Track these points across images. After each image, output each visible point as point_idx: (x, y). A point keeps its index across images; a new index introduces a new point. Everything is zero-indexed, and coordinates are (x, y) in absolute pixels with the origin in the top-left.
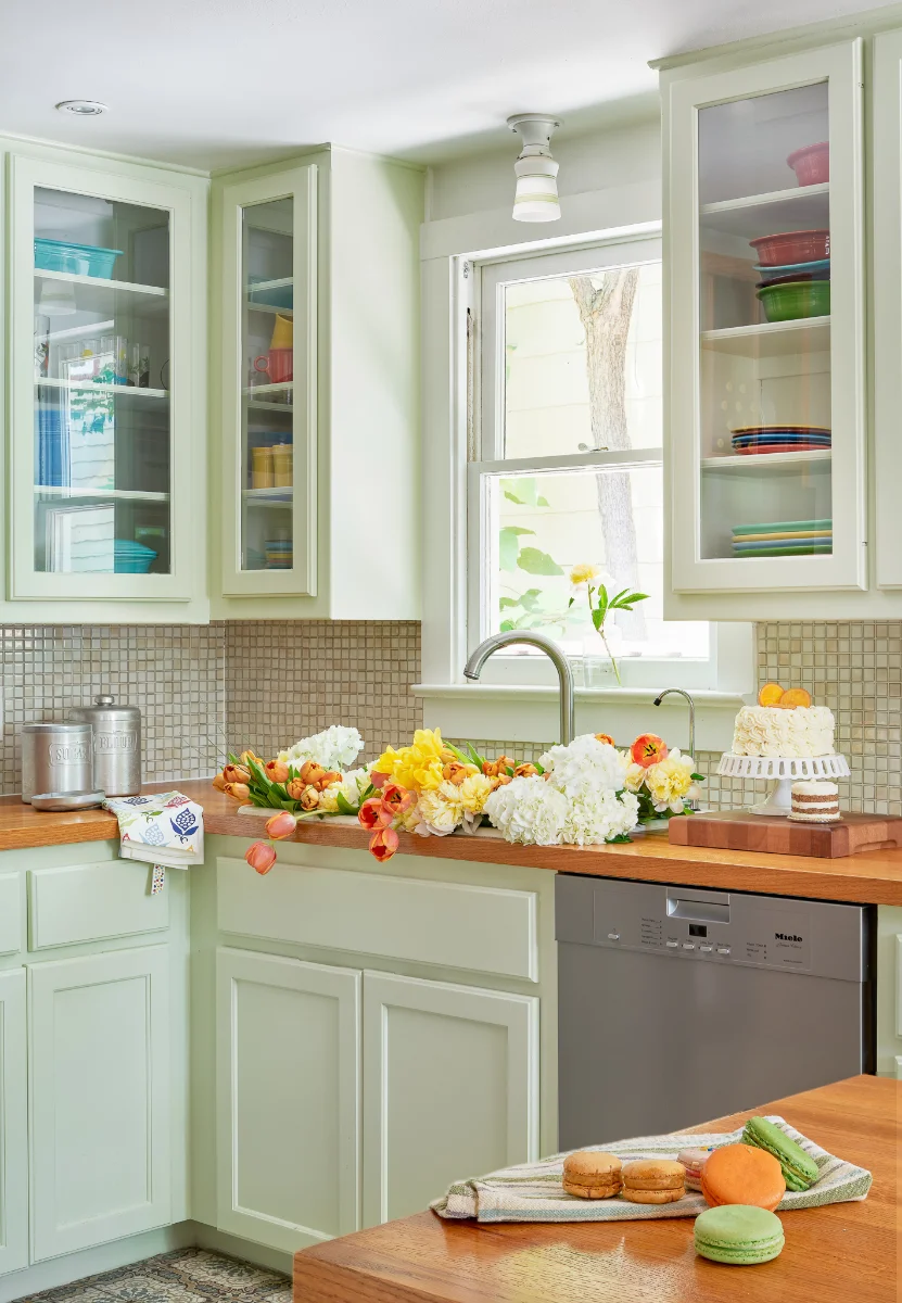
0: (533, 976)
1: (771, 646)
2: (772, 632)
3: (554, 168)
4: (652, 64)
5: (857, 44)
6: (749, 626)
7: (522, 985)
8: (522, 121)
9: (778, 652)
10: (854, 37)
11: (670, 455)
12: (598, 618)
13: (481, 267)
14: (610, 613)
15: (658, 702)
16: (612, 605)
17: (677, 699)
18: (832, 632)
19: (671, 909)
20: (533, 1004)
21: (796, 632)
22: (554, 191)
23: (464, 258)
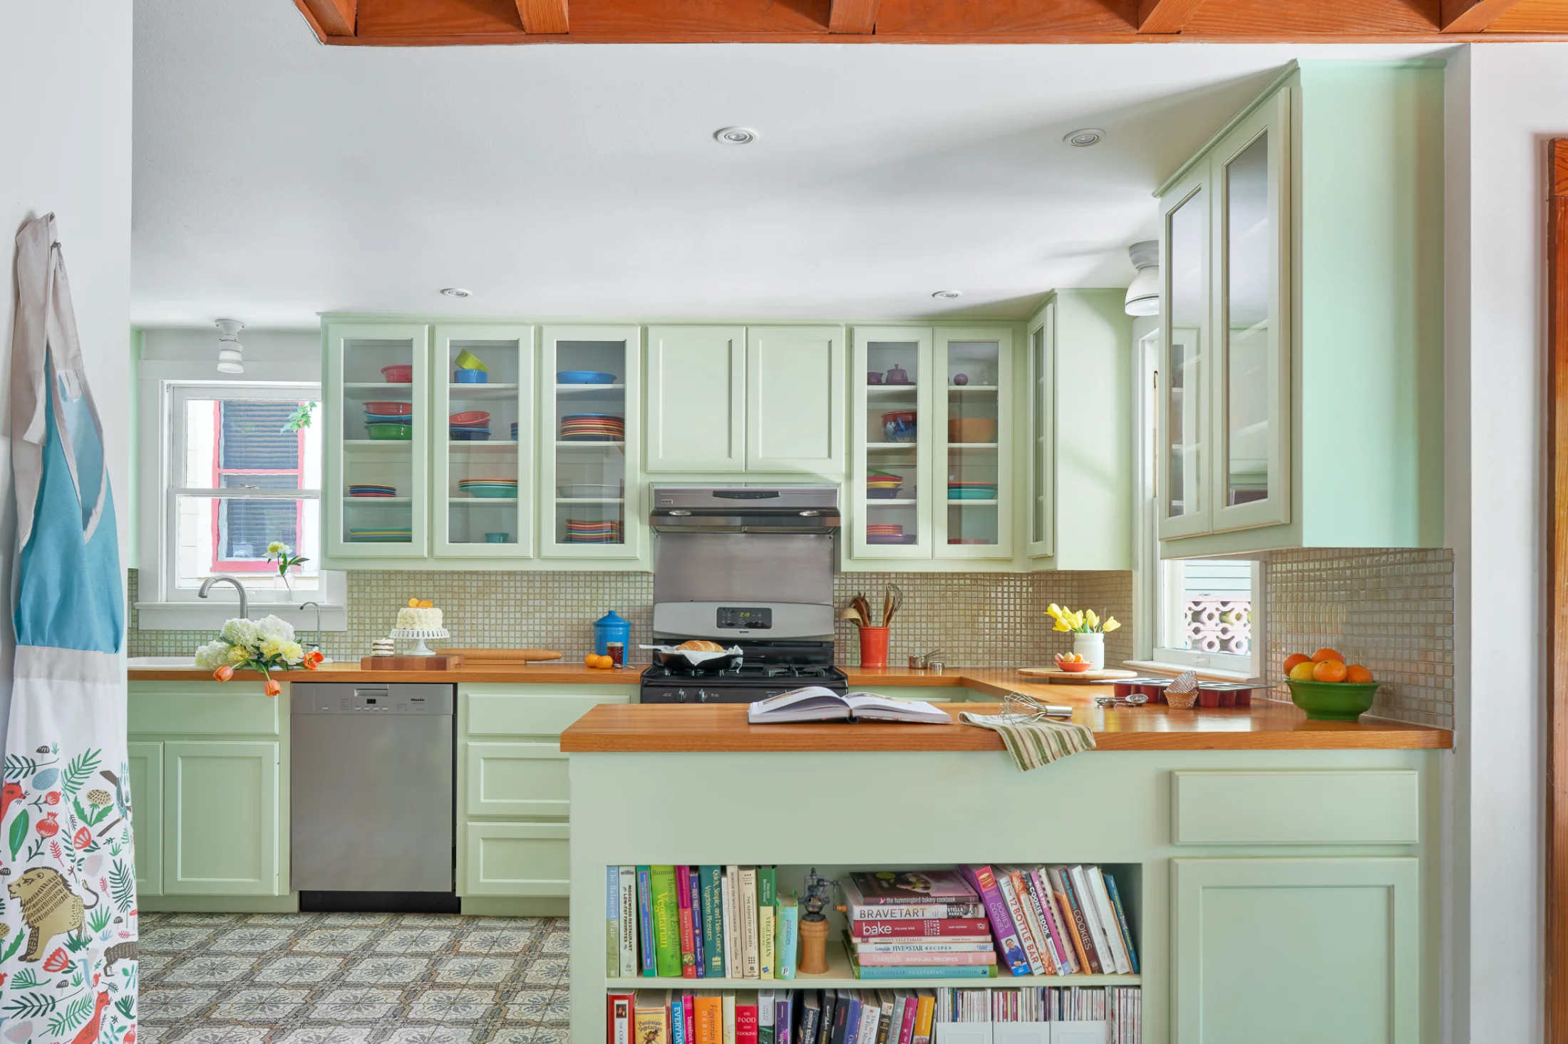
0: (277, 731)
1: (355, 583)
2: (355, 577)
3: (241, 348)
4: (318, 314)
5: (426, 327)
6: (344, 574)
7: (272, 736)
8: (225, 323)
9: (359, 586)
10: (425, 324)
11: (325, 496)
12: (283, 568)
13: (173, 388)
14: (289, 568)
15: (302, 608)
16: (290, 563)
17: (311, 607)
18: (386, 577)
19: (356, 694)
20: (277, 745)
21: (368, 577)
22: (240, 359)
23: (167, 382)
